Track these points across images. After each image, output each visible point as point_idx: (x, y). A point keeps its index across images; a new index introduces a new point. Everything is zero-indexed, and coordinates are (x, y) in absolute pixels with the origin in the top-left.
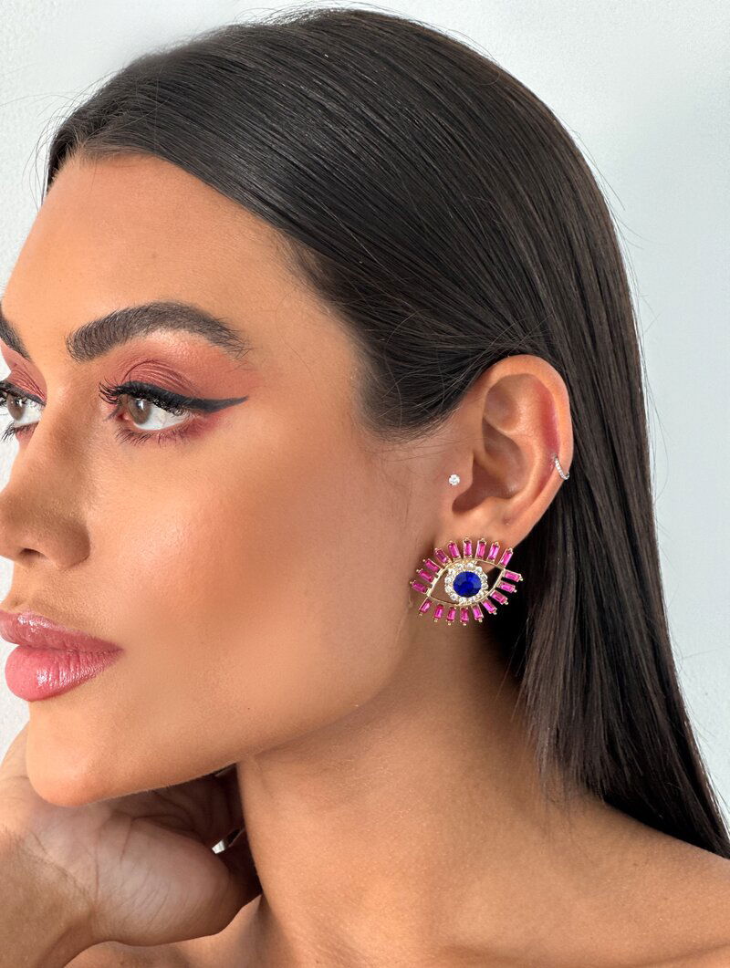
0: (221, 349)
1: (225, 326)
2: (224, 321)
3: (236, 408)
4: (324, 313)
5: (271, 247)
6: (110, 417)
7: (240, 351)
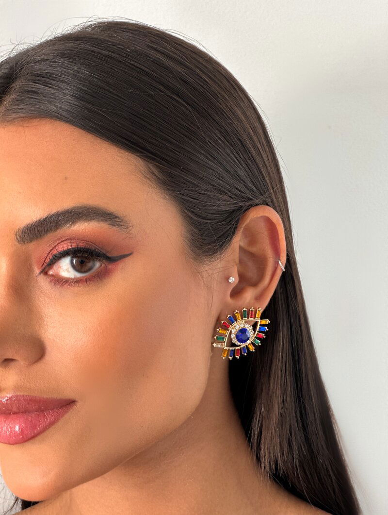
0: (115, 228)
1: (117, 215)
2: (116, 213)
3: (127, 259)
4: (165, 198)
5: (131, 165)
6: (40, 273)
7: (127, 228)
